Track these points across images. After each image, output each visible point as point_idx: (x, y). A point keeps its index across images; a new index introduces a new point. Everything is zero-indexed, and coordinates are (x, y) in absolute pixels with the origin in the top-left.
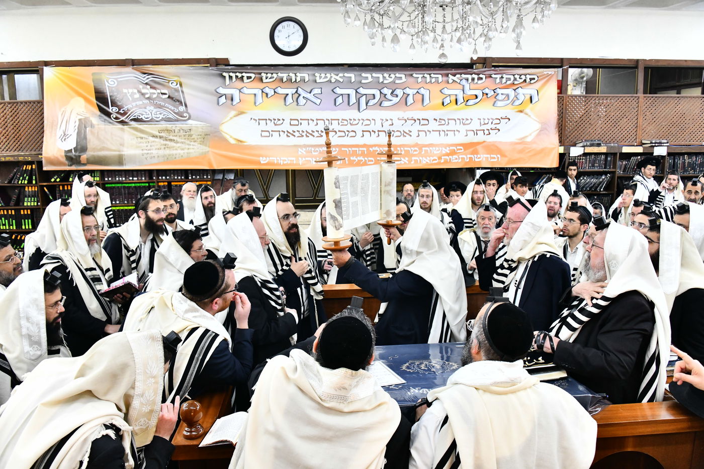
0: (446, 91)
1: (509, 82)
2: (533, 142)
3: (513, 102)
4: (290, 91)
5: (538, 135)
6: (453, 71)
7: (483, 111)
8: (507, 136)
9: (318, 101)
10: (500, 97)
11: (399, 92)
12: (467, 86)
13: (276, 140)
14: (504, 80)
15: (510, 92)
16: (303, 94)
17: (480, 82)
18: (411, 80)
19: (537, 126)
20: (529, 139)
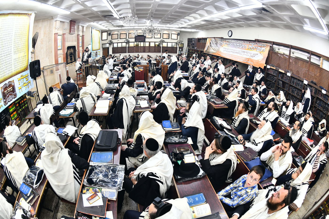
0: (249, 46)
1: (260, 46)
2: (260, 61)
3: (260, 50)
4: (228, 43)
5: (262, 60)
6: (251, 42)
7: (254, 52)
8: (256, 58)
9: (231, 46)
10: (258, 49)
11: (242, 45)
12: (253, 46)
13: (225, 52)
14: (260, 45)
15: (260, 48)
16: (230, 44)
17: (255, 45)
18: (244, 43)
19: (263, 58)
20: (260, 60)
